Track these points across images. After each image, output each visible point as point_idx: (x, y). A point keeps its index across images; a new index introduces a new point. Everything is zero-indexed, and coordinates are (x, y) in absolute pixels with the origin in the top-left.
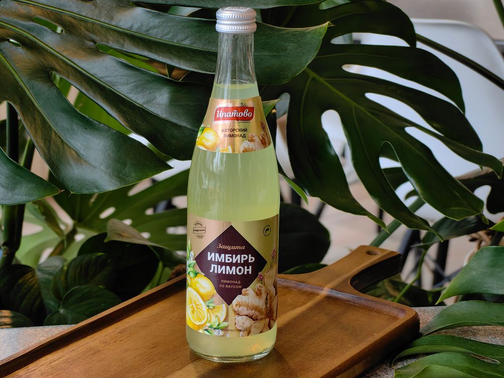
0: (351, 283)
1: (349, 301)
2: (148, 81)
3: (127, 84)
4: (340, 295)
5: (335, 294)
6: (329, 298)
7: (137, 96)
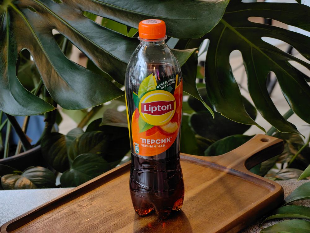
0: (245, 163)
7: (106, 46)
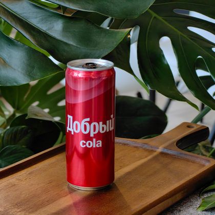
0: (177, 144)
1: (175, 155)
2: (49, 16)
3: (36, 18)
4: (169, 152)
5: (166, 151)
6: (162, 153)
7: (42, 25)
